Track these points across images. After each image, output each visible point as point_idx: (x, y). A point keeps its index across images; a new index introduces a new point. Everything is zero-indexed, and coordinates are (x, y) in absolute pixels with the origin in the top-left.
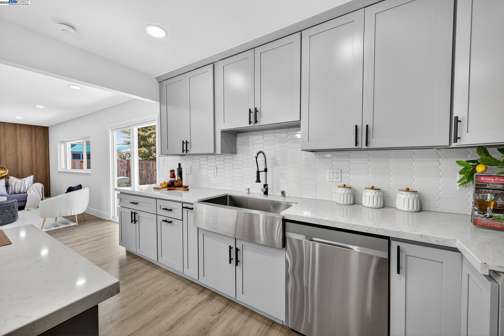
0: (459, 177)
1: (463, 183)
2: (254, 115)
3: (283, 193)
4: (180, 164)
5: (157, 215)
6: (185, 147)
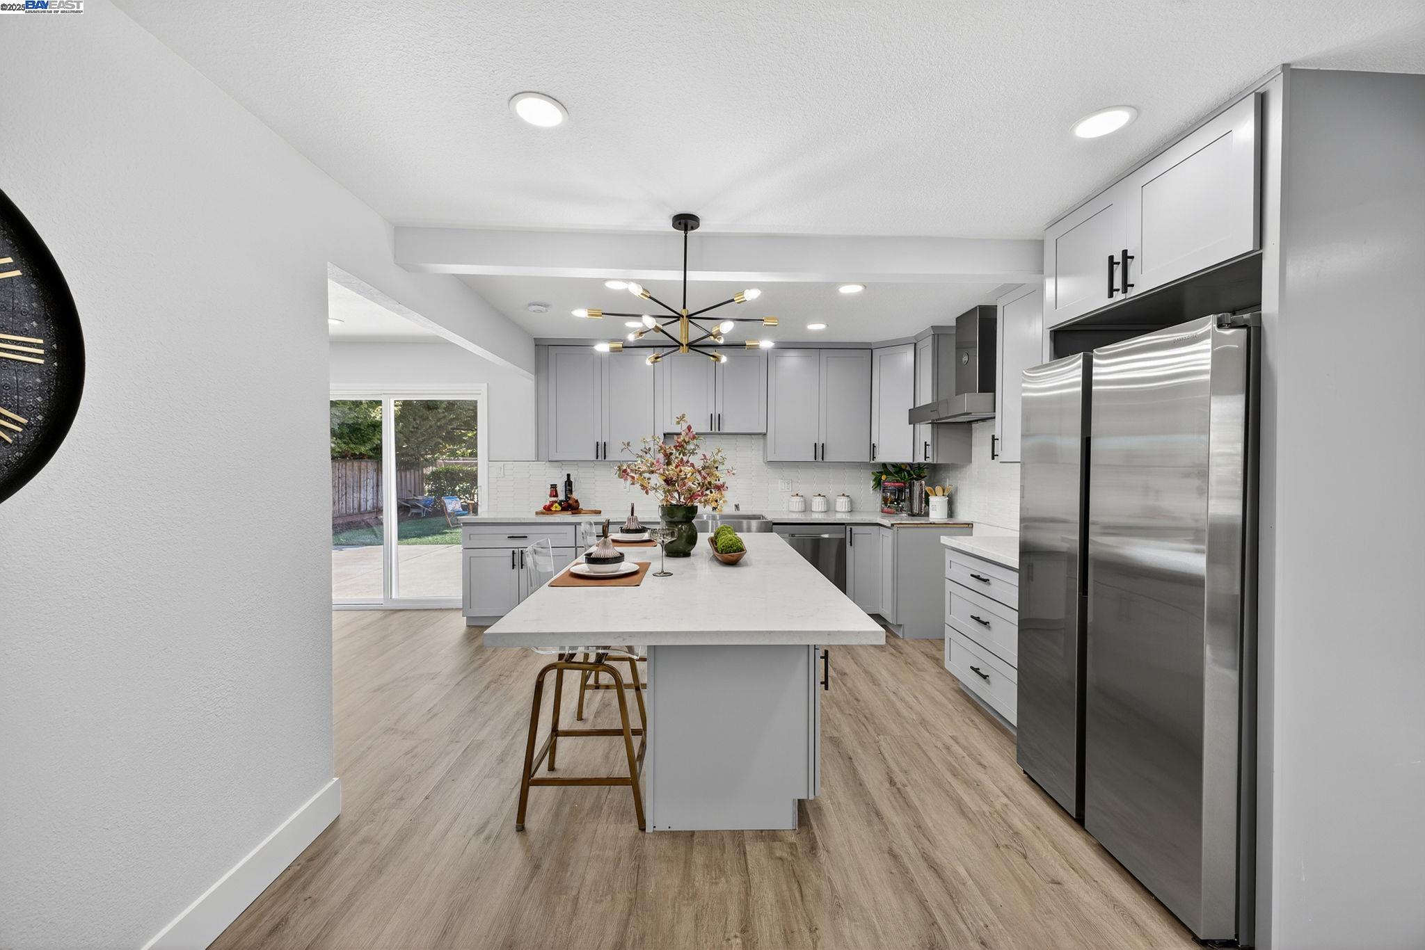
0: (872, 483)
1: (875, 488)
2: (716, 421)
3: (737, 507)
4: (568, 476)
5: (576, 547)
6: (601, 451)
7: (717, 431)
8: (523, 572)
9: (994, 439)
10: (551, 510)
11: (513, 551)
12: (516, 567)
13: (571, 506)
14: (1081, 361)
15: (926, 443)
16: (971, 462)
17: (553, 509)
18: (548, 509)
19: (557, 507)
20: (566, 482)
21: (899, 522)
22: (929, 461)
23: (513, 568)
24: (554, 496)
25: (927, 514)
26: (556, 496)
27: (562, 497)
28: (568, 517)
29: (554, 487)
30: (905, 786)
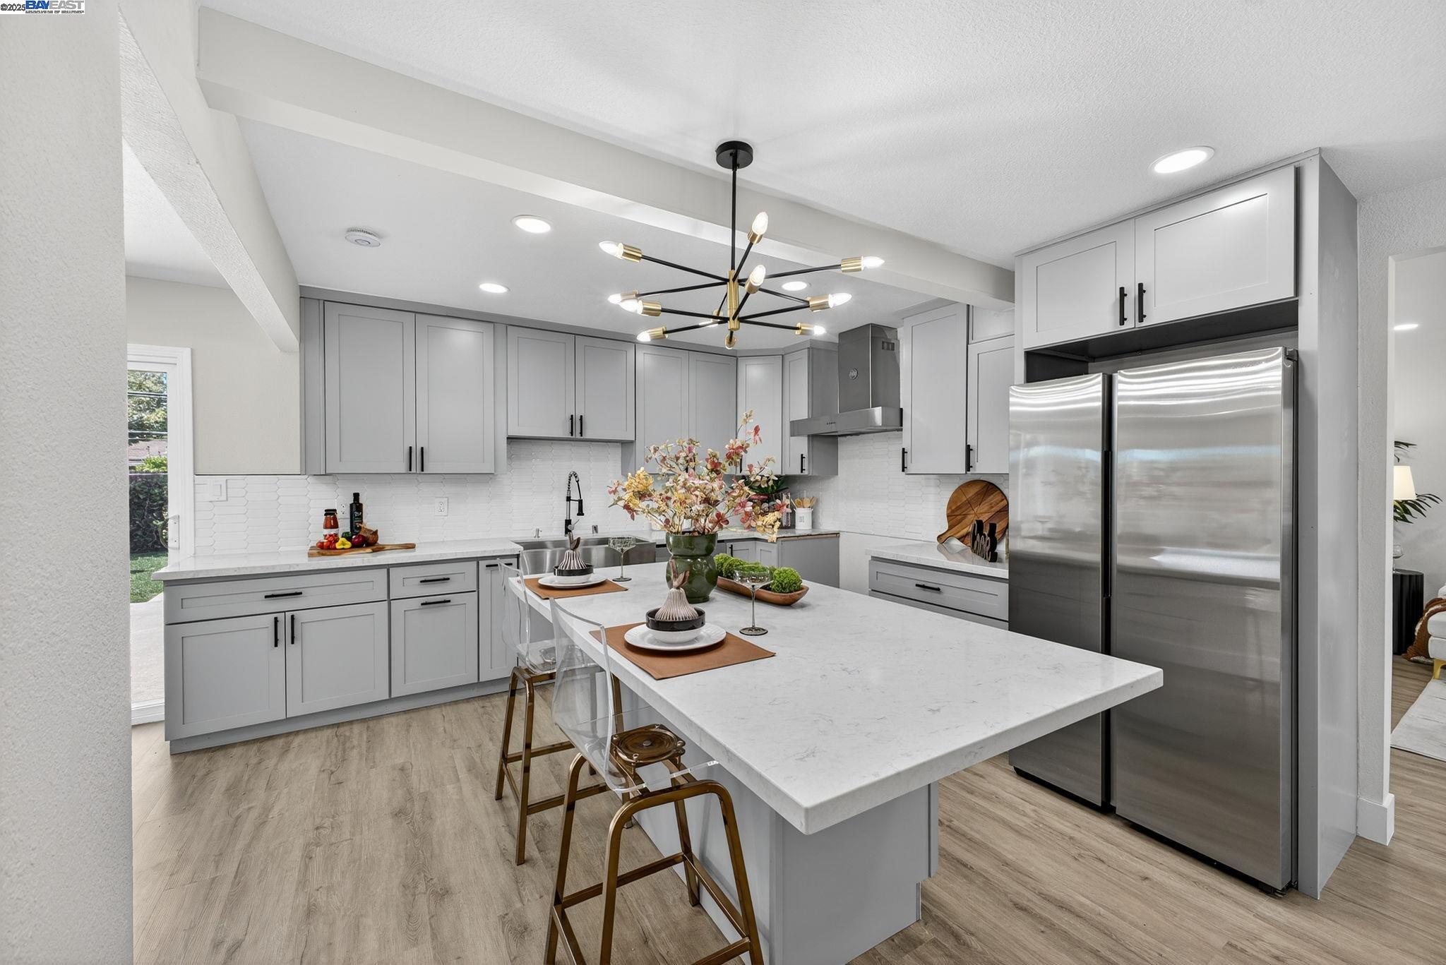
2: (577, 424)
3: (595, 528)
4: (356, 496)
5: (389, 601)
6: (417, 461)
7: (578, 436)
8: (293, 650)
9: (904, 452)
10: (335, 549)
11: (276, 619)
12: (281, 644)
13: (363, 540)
14: (1100, 379)
15: (802, 455)
16: (837, 474)
17: (338, 546)
18: (327, 547)
19: (342, 543)
20: (351, 505)
21: (783, 536)
22: (806, 473)
23: (276, 645)
24: (332, 527)
25: (793, 526)
26: (336, 526)
27: (344, 526)
28: (362, 557)
29: (330, 513)
30: (951, 821)
